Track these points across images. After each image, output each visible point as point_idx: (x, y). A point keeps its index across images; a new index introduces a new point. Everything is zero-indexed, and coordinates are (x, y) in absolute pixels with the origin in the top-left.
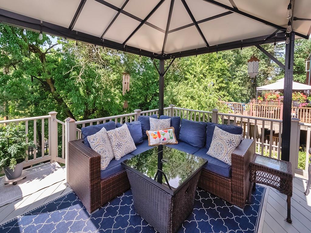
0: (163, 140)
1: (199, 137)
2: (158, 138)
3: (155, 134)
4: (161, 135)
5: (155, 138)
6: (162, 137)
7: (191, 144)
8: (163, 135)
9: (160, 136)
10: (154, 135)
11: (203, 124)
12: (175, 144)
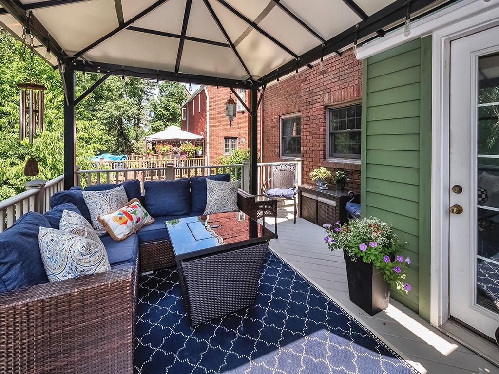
0: (137, 222)
1: (185, 199)
2: (129, 222)
3: (120, 216)
4: (131, 214)
5: (125, 223)
6: (135, 219)
7: (175, 214)
8: (135, 213)
9: (131, 216)
10: (121, 218)
11: (186, 181)
12: (153, 223)
